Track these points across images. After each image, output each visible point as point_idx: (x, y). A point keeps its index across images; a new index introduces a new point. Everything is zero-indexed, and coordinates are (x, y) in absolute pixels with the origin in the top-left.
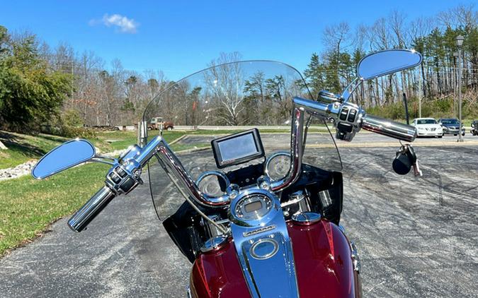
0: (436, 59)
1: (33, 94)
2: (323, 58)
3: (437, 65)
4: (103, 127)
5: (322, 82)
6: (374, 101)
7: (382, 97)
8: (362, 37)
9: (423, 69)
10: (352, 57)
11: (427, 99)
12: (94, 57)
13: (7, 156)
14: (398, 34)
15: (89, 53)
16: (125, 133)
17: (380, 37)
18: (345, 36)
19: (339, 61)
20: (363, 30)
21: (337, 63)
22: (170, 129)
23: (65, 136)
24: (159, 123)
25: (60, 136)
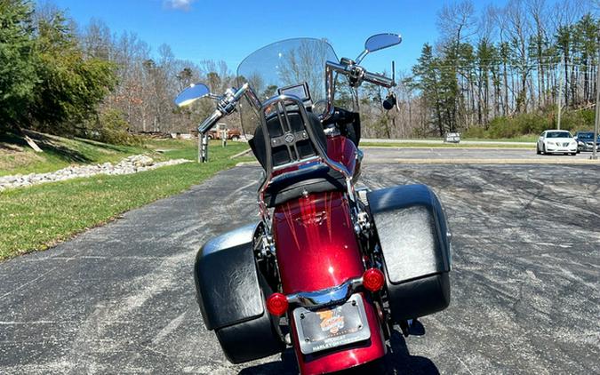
0: (585, 56)
1: (67, 86)
2: (438, 50)
3: (585, 63)
4: (151, 133)
5: (435, 81)
6: (501, 110)
7: (512, 104)
8: (491, 22)
9: (566, 69)
10: (476, 49)
11: (569, 107)
12: (136, 42)
13: (43, 159)
14: (537, 20)
15: (129, 36)
16: (180, 141)
17: (513, 23)
18: (468, 21)
19: (457, 54)
20: (492, 13)
21: (456, 57)
22: (235, 139)
23: (105, 142)
24: (221, 131)
25: (99, 141)
